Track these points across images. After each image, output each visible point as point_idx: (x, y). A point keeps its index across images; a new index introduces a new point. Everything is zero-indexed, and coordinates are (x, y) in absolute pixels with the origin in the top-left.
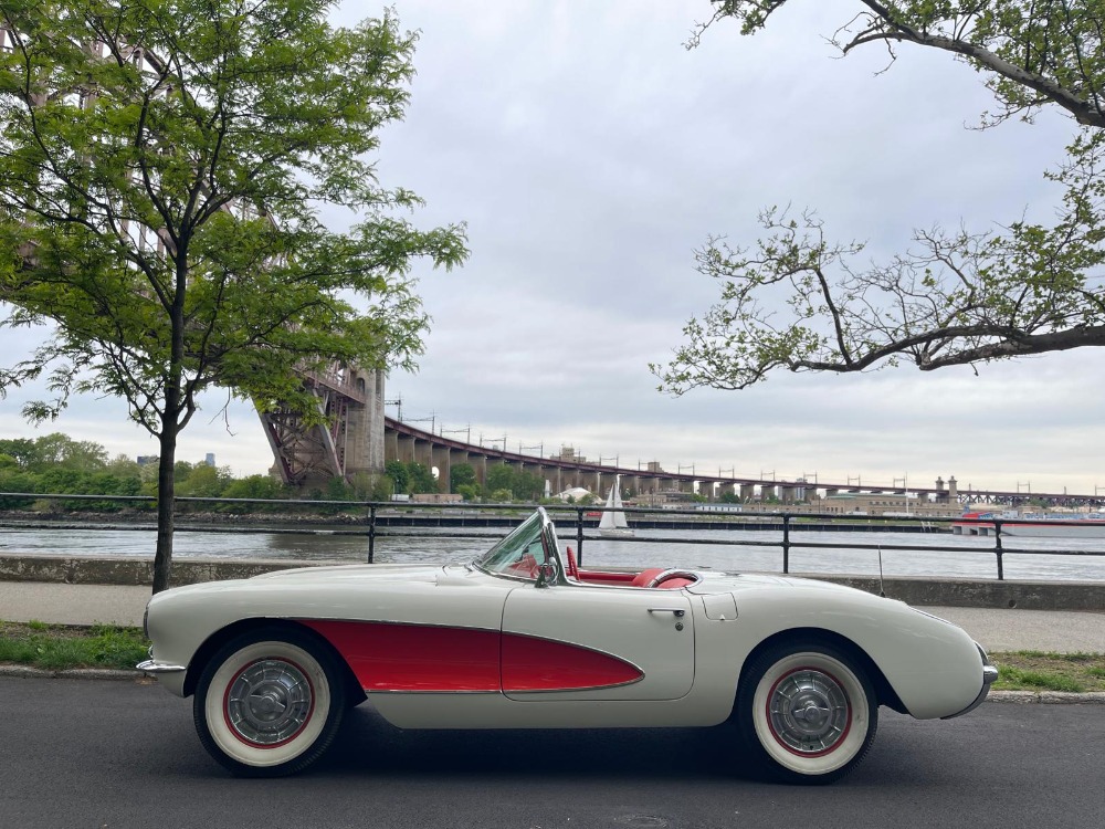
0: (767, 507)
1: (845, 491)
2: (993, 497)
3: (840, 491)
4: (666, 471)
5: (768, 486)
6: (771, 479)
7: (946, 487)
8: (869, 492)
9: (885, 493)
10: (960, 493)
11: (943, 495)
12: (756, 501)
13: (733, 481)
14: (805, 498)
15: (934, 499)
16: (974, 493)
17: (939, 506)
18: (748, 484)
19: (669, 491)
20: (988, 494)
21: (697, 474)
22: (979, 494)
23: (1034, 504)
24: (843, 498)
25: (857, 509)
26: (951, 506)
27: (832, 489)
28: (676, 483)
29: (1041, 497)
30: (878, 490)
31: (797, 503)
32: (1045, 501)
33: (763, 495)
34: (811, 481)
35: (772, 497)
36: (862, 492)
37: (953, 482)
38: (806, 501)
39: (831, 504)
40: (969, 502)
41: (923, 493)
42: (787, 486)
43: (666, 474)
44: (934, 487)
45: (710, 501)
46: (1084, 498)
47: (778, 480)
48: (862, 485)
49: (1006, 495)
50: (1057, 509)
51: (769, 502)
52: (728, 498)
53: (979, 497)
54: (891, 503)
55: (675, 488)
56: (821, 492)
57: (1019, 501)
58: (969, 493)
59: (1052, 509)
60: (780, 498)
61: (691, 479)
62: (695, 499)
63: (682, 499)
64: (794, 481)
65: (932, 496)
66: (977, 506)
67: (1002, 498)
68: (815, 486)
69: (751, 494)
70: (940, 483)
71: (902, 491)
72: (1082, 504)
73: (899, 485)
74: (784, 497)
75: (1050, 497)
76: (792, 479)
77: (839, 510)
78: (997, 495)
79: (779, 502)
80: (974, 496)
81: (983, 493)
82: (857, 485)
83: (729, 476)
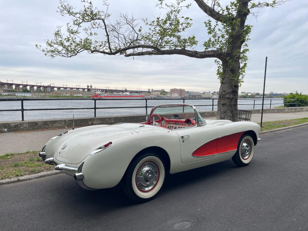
0: (39, 93)
1: (63, 89)
2: (100, 90)
3: (61, 89)
4: (2, 82)
5: (39, 87)
6: (39, 85)
7: (90, 88)
8: (69, 89)
9: (74, 89)
10: (93, 89)
11: (89, 90)
12: (35, 92)
13: (27, 85)
14: (51, 91)
15: (87, 91)
16: (96, 89)
17: (88, 93)
18: (32, 86)
19: (4, 89)
20: (99, 90)
21: (14, 83)
22: (97, 89)
23: (110, 92)
24: (62, 91)
25: (67, 94)
26: (91, 93)
27: (59, 88)
28: (6, 86)
29: (111, 90)
30: (72, 88)
31: (49, 92)
32: (112, 91)
33: (37, 90)
34: (52, 85)
35: (40, 90)
36: (68, 89)
37: (91, 86)
38: (51, 92)
39: (59, 92)
40: (95, 92)
41: (84, 89)
42: (45, 87)
43: (2, 83)
44: (87, 88)
45: (19, 92)
46: (120, 90)
47: (42, 85)
48: (67, 87)
49: (103, 90)
50: (115, 93)
51: (39, 92)
52: (26, 91)
53: (97, 90)
54: (75, 92)
55: (6, 87)
56: (56, 89)
57: (106, 91)
58: (95, 89)
59: (114, 93)
60: (43, 91)
61: (12, 84)
62: (14, 91)
63: (9, 91)
64: (47, 85)
65: (86, 90)
66: (97, 93)
67: (102, 90)
68: (54, 87)
69: (33, 90)
70: (88, 86)
71: (79, 89)
72: (120, 92)
73: (78, 87)
74: (44, 90)
75: (113, 90)
76: (46, 85)
77: (62, 94)
78: (101, 90)
79: (43, 92)
80: (96, 90)
81: (98, 89)
82: (66, 87)
83: (26, 84)
